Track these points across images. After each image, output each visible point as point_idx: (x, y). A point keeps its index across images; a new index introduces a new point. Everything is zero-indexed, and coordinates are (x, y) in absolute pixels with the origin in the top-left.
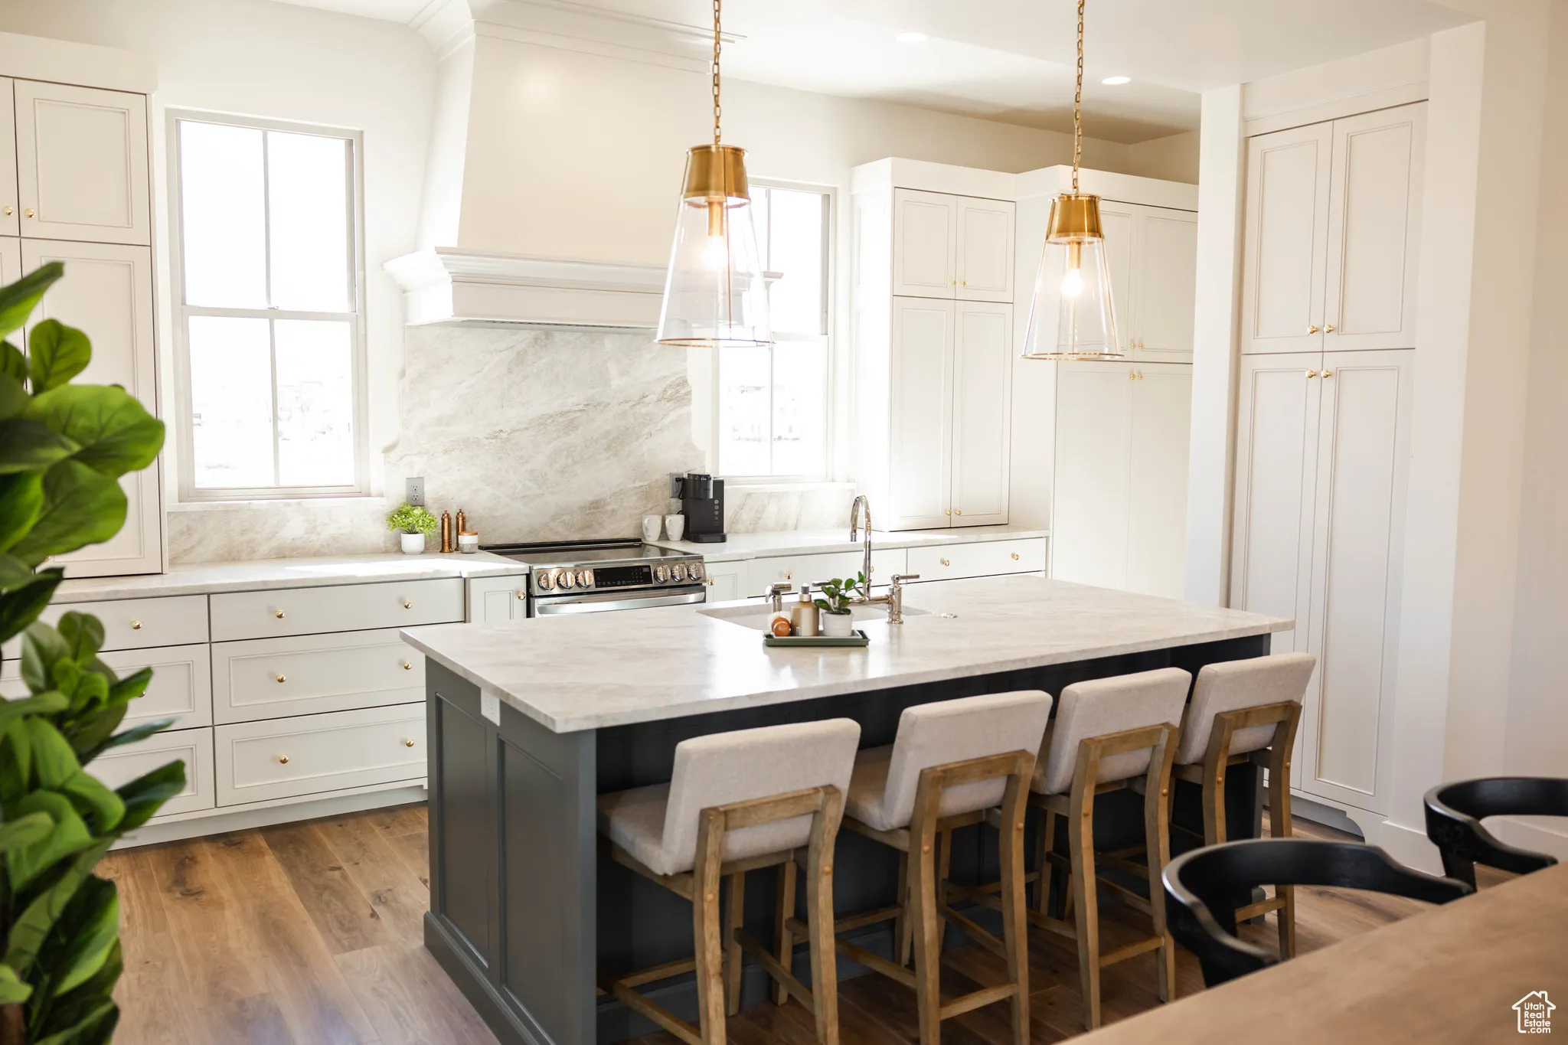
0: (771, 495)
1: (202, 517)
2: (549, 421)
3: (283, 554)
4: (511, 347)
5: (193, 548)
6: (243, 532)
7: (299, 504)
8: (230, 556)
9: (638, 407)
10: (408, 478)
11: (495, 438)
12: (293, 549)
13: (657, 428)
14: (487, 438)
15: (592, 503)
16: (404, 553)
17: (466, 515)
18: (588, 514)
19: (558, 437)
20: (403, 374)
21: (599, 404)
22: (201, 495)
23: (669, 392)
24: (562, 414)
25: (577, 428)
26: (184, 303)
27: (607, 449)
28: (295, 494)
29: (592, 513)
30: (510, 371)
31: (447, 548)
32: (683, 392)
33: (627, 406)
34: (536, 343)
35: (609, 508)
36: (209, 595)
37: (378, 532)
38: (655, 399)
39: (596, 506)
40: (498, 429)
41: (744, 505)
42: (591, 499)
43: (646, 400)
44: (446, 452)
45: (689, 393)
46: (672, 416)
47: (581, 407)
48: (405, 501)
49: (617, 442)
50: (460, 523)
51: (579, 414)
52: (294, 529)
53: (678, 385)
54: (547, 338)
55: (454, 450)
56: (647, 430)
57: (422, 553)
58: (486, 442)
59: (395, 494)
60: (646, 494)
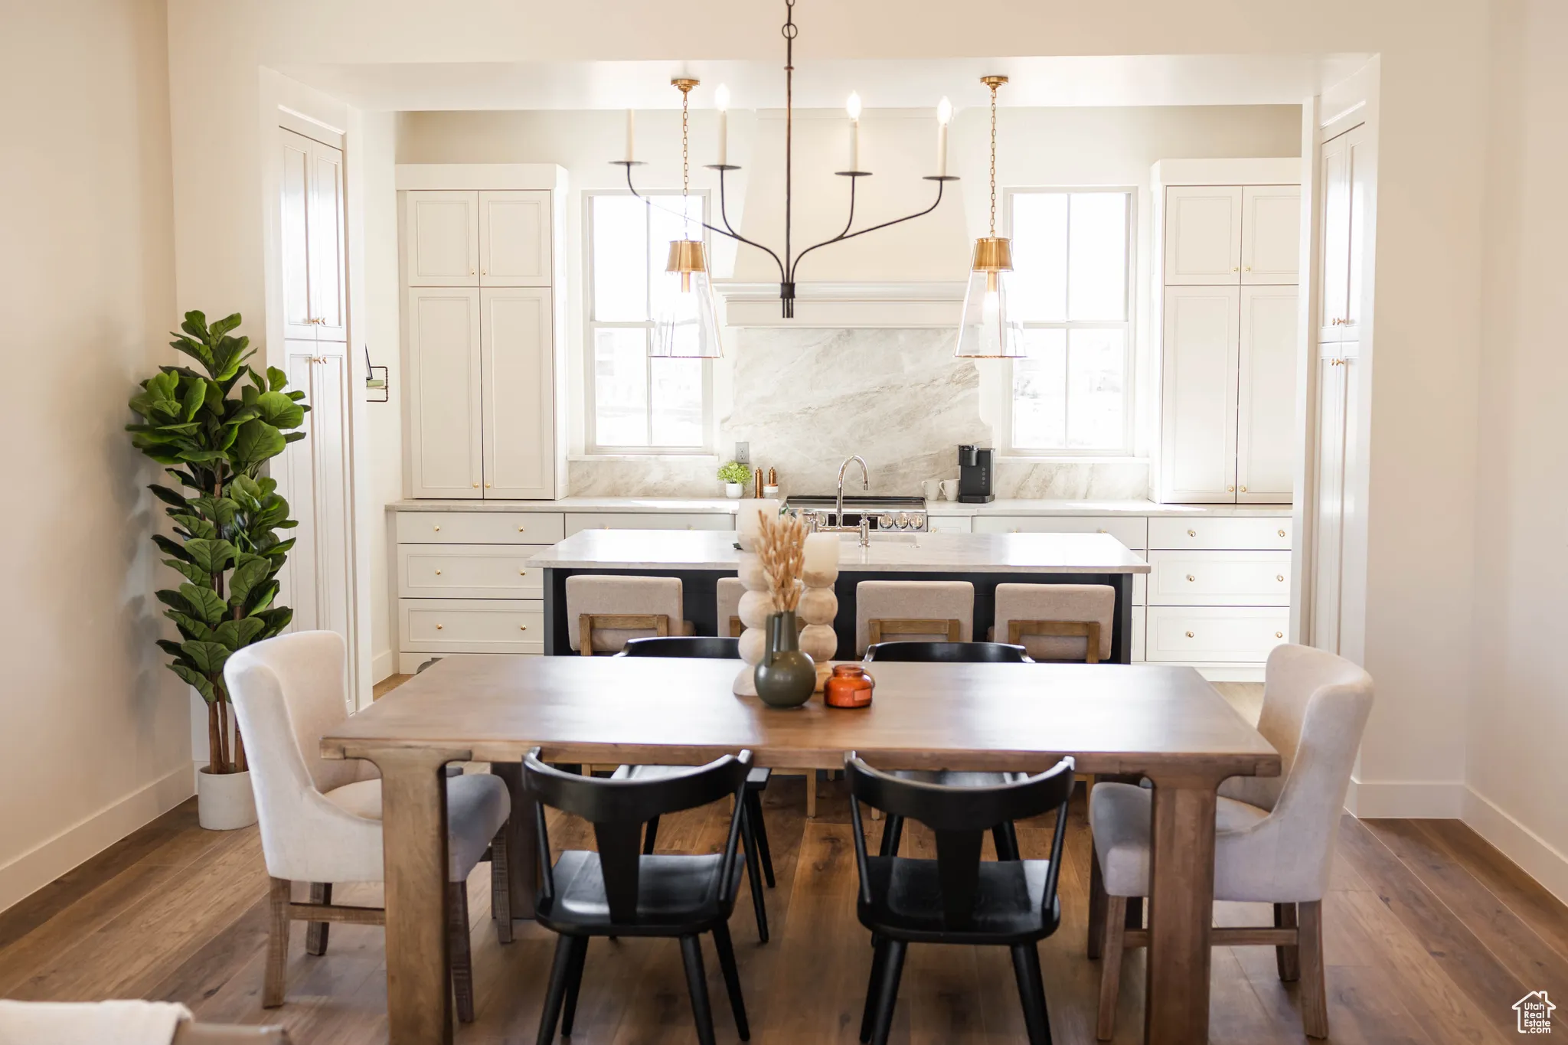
0: (1060, 467)
1: (597, 464)
2: (849, 400)
3: (647, 494)
4: (819, 343)
5: (590, 485)
6: (622, 477)
7: (656, 458)
8: (614, 493)
9: (928, 389)
10: (737, 443)
11: (805, 413)
12: (656, 491)
13: (947, 406)
14: (799, 413)
15: (886, 466)
16: (727, 497)
17: (776, 470)
18: (882, 476)
19: (858, 413)
20: (735, 366)
21: (893, 387)
22: (600, 450)
23: (958, 376)
24: (861, 394)
25: (873, 406)
26: (592, 319)
27: (901, 423)
28: (660, 452)
29: (885, 475)
30: (817, 362)
31: (758, 495)
32: (971, 375)
33: (919, 388)
34: (839, 339)
35: (902, 471)
36: (564, 513)
37: (712, 481)
38: (944, 381)
39: (890, 469)
40: (807, 407)
41: (1030, 474)
42: (885, 463)
43: (936, 383)
44: (766, 423)
45: (977, 376)
46: (960, 396)
47: (877, 389)
48: (734, 459)
49: (907, 419)
50: (772, 477)
51: (876, 395)
52: (655, 477)
53: (966, 370)
54: (849, 335)
55: (772, 422)
56: (936, 408)
57: (741, 498)
58: (798, 416)
59: (727, 452)
60: (935, 461)
